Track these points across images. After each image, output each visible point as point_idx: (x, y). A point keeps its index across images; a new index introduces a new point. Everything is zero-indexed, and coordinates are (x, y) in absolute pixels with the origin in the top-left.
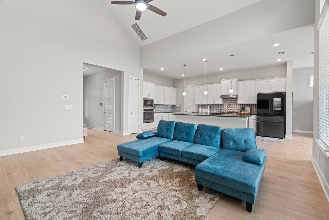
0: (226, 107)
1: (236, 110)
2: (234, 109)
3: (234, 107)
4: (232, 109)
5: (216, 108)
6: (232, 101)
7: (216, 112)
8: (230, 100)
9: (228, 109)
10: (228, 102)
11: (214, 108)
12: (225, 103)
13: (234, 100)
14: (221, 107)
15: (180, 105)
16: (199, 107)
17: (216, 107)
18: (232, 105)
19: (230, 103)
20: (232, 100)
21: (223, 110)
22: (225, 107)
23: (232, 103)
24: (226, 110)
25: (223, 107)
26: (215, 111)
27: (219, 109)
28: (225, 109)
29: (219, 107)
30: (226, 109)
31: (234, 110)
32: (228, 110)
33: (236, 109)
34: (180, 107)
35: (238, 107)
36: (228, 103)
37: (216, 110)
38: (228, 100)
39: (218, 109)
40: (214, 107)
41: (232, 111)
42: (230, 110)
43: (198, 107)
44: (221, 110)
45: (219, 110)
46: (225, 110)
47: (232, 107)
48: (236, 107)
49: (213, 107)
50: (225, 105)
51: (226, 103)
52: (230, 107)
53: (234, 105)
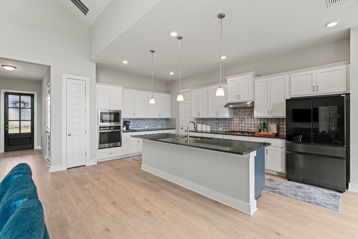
0: (238, 122)
1: (253, 128)
2: (250, 125)
3: (249, 122)
5: (222, 125)
6: (246, 113)
8: (243, 110)
10: (240, 113)
11: (220, 124)
12: (235, 116)
14: (230, 122)
15: (175, 119)
16: (199, 122)
17: (222, 122)
18: (246, 119)
19: (243, 116)
20: (246, 110)
22: (235, 122)
23: (246, 116)
25: (233, 122)
27: (227, 125)
28: (235, 125)
29: (227, 122)
31: (250, 128)
33: (253, 126)
34: (175, 121)
35: (256, 122)
36: (241, 116)
37: (222, 127)
38: (241, 110)
39: (225, 125)
40: (220, 122)
41: (246, 128)
44: (230, 127)
45: (227, 127)
47: (246, 122)
48: (253, 122)
49: (218, 122)
50: (235, 119)
51: (238, 116)
52: (243, 122)
53: (249, 119)
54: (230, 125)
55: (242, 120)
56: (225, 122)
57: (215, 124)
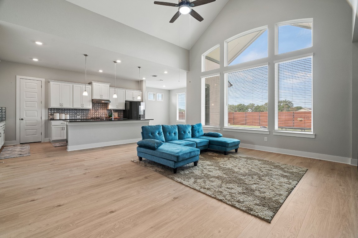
0: (94, 112)
1: (103, 116)
2: (101, 114)
3: (101, 112)
4: (99, 114)
5: (80, 114)
6: (99, 106)
7: (80, 118)
8: (97, 104)
9: (95, 114)
10: (95, 106)
11: (78, 114)
13: (101, 105)
14: (87, 112)
15: (4, 108)
16: (53, 111)
17: (80, 112)
18: (99, 110)
19: (97, 108)
20: (99, 104)
21: (89, 116)
22: (91, 112)
23: (99, 108)
24: (93, 116)
25: (89, 112)
26: (78, 117)
27: (85, 114)
28: (91, 114)
29: (85, 112)
30: (93, 114)
31: (102, 116)
32: (95, 116)
33: (103, 114)
34: (4, 111)
35: (105, 112)
36: (95, 108)
37: (81, 116)
38: (95, 104)
39: (83, 114)
40: (78, 112)
41: (99, 116)
42: (98, 116)
43: (50, 111)
44: (87, 116)
45: (85, 116)
46: (91, 116)
47: (99, 112)
48: (103, 112)
49: (76, 112)
52: (98, 112)
53: (101, 110)
54: (87, 114)
55: (96, 111)
56: (83, 112)
57: (73, 114)
